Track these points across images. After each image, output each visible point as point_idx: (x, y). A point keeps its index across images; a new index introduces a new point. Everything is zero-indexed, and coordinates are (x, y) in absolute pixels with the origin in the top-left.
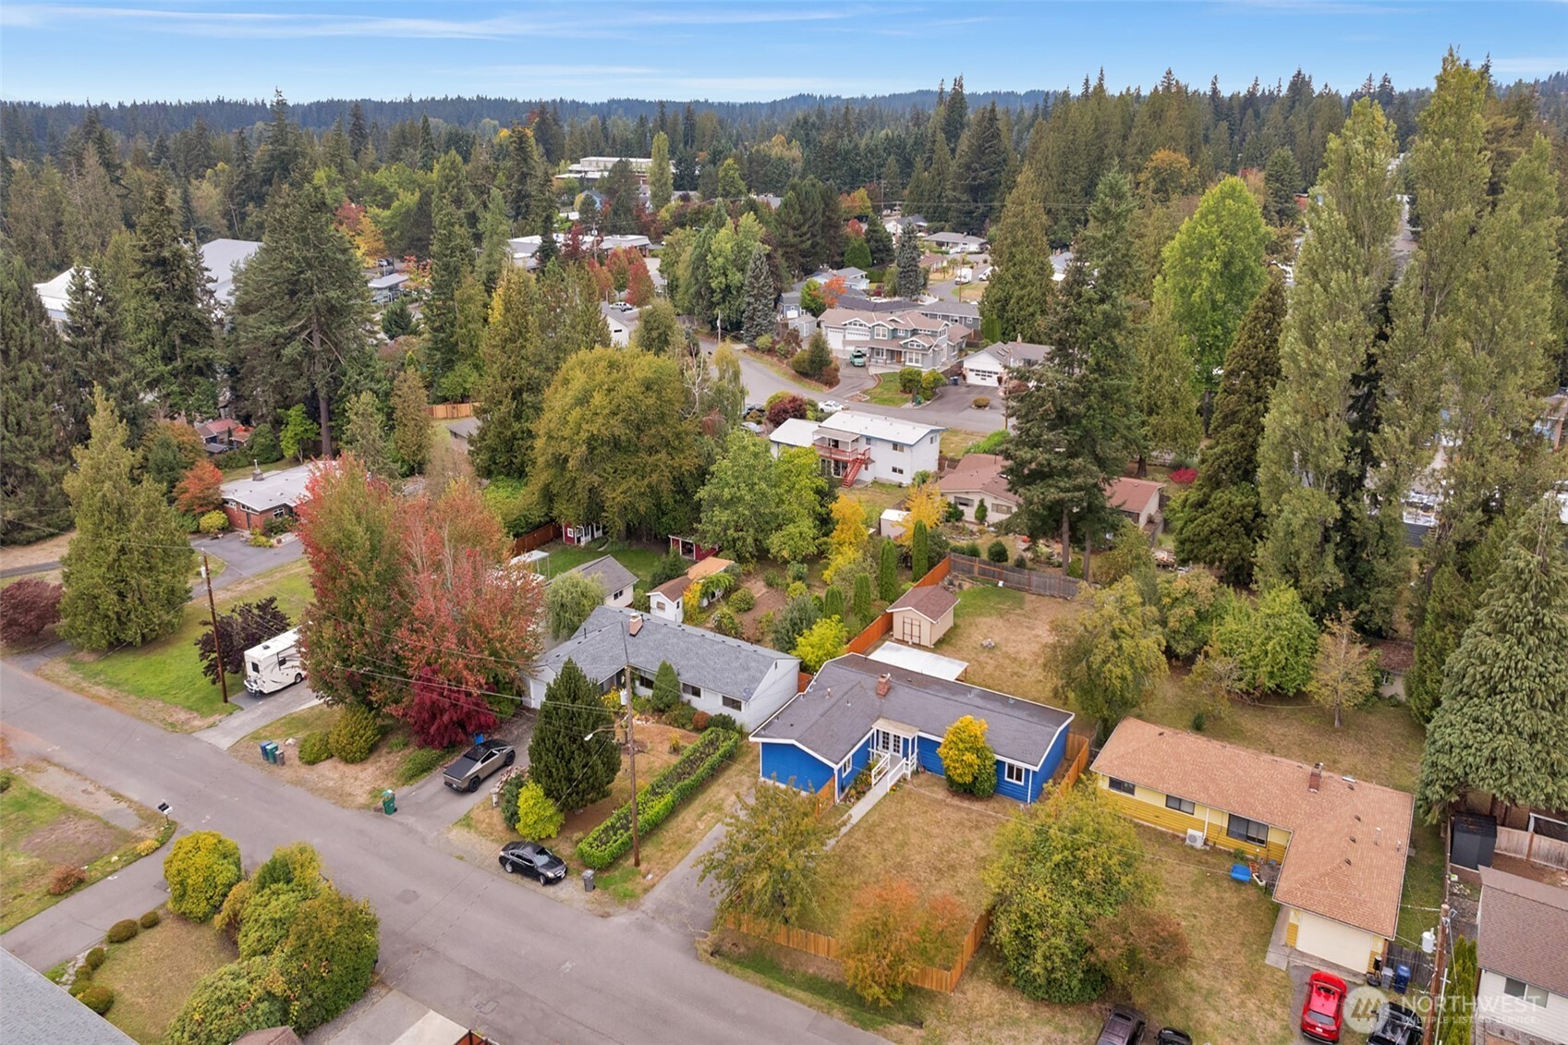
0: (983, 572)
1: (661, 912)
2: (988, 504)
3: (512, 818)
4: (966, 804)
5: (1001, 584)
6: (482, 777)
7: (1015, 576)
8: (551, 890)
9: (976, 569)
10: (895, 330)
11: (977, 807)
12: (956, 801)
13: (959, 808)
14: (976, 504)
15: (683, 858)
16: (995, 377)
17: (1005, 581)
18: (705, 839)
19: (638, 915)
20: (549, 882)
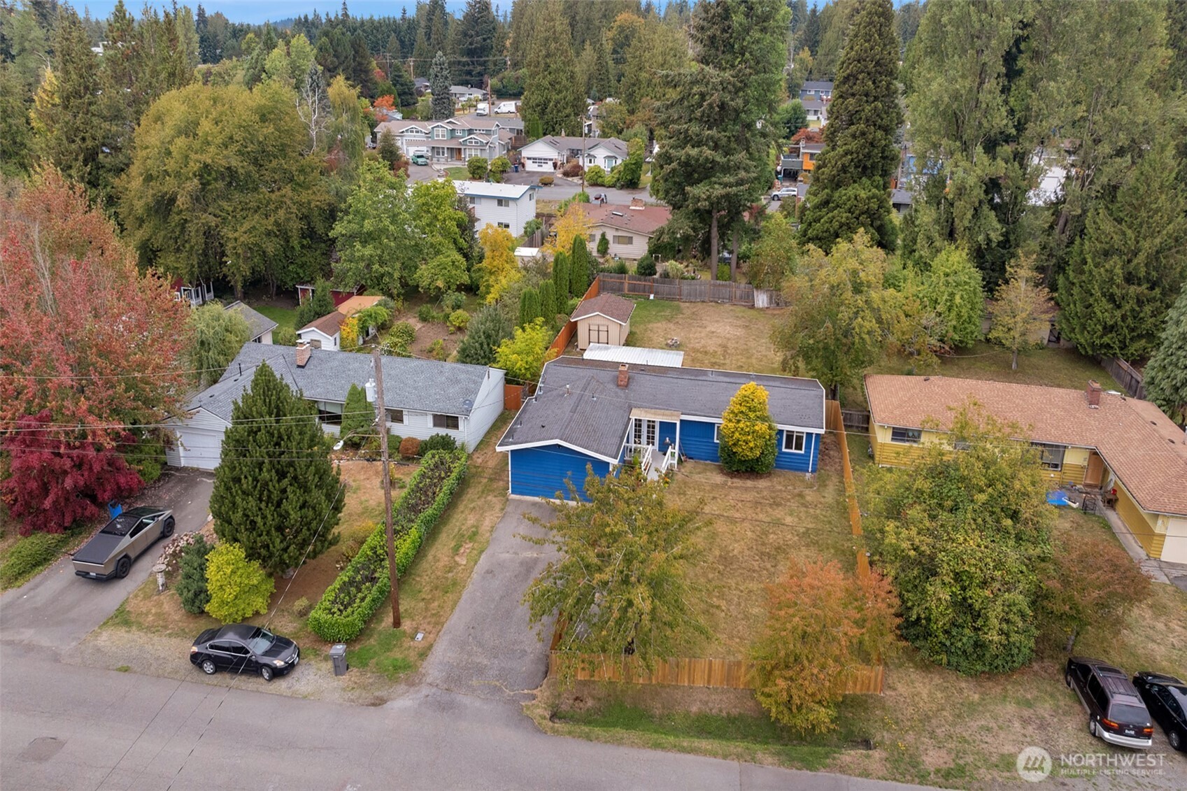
0: (633, 289)
1: (456, 679)
2: (609, 237)
3: (196, 601)
4: (749, 483)
5: (652, 297)
6: (133, 555)
7: (665, 288)
8: (282, 685)
9: (626, 286)
10: (453, 130)
11: (762, 483)
12: (738, 482)
13: (746, 489)
14: (598, 237)
15: (455, 603)
16: (551, 163)
17: (656, 294)
18: (474, 575)
19: (425, 690)
20: (277, 673)
